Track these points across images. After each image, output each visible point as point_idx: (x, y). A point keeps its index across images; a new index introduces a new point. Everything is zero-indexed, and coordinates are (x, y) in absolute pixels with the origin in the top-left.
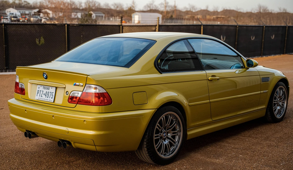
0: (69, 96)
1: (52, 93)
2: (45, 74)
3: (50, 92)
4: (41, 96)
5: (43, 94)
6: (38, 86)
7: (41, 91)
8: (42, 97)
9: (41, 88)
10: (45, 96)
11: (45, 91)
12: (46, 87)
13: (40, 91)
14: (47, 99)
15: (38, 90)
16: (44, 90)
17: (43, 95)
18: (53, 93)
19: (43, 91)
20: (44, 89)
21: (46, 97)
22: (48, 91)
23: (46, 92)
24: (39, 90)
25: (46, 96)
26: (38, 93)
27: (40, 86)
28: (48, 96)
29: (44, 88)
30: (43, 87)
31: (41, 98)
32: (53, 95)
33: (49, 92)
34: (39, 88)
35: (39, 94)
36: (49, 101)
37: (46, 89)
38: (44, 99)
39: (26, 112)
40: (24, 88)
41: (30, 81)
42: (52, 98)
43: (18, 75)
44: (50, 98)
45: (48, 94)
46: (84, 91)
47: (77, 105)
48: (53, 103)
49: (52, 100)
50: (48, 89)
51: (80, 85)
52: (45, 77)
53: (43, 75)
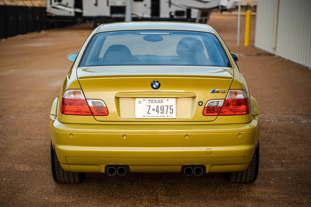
1: (170, 106)
2: (157, 82)
3: (166, 106)
4: (148, 113)
5: (151, 109)
6: (137, 100)
8: (150, 113)
9: (145, 102)
10: (156, 111)
11: (154, 106)
14: (161, 116)
16: (150, 104)
17: (151, 111)
18: (172, 106)
20: (152, 103)
22: (160, 105)
23: (158, 106)
25: (158, 111)
27: (142, 100)
28: (162, 111)
29: (152, 101)
30: (149, 100)
31: (149, 115)
32: (172, 109)
33: (163, 107)
34: (140, 102)
36: (166, 117)
37: (156, 103)
38: (154, 116)
39: (124, 138)
40: (105, 106)
41: (118, 95)
42: (171, 113)
43: (82, 89)
44: (169, 114)
45: (162, 109)
46: (226, 99)
47: (218, 116)
48: (175, 119)
49: (174, 116)
50: (160, 102)
51: (221, 92)
52: (154, 86)
53: (152, 85)
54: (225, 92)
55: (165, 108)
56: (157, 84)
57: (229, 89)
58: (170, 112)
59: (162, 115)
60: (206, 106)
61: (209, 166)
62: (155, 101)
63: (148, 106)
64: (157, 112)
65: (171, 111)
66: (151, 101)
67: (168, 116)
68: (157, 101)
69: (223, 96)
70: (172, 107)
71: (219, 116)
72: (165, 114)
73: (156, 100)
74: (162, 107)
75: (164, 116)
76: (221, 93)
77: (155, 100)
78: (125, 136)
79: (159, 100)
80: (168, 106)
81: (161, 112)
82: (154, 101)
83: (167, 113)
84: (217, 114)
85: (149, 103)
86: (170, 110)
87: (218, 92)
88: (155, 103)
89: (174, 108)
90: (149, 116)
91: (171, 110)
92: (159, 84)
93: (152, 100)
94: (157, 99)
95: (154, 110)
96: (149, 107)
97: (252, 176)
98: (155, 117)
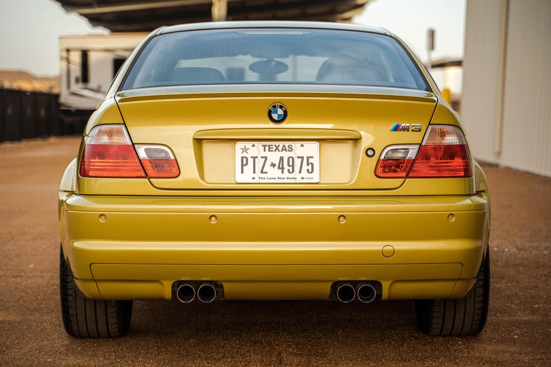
0: (379, 160)
1: (308, 158)
2: (281, 107)
3: (298, 157)
4: (262, 172)
5: (268, 163)
6: (239, 145)
7: (254, 158)
8: (266, 173)
9: (256, 150)
10: (279, 168)
11: (274, 157)
12: (277, 143)
13: (251, 161)
14: (288, 178)
15: (242, 158)
16: (267, 154)
17: (268, 168)
18: (312, 157)
19: (266, 158)
20: (269, 151)
21: (286, 171)
22: (286, 155)
23: (282, 158)
24: (245, 154)
25: (283, 169)
26: (243, 165)
27: (248, 145)
28: (291, 168)
29: (269, 148)
30: (265, 146)
31: (263, 175)
32: (312, 164)
33: (293, 158)
34: (245, 150)
35: (249, 169)
36: (299, 180)
37: (279, 151)
38: (275, 178)
39: (212, 222)
40: (172, 157)
41: (201, 135)
42: (310, 171)
43: (124, 124)
44: (304, 173)
45: (291, 164)
46: (424, 144)
47: (407, 180)
48: (317, 183)
49: (315, 177)
50: (287, 148)
51: (413, 128)
52: (275, 116)
53: (270, 113)
54: (420, 130)
55: (298, 162)
56: (280, 112)
57: (430, 124)
58: (308, 170)
59: (291, 176)
60: (382, 158)
61: (389, 283)
62: (277, 148)
63: (262, 157)
64: (281, 170)
65: (310, 167)
66: (267, 148)
67: (303, 178)
68: (280, 148)
69: (416, 137)
70: (311, 160)
71: (408, 178)
72: (296, 174)
73: (279, 146)
74: (291, 159)
75: (296, 178)
76: (413, 130)
77: (275, 146)
78: (213, 219)
79: (284, 146)
80: (302, 158)
81: (289, 170)
82: (274, 148)
83: (300, 172)
84: (404, 174)
85: (265, 151)
86: (308, 164)
87: (407, 129)
88: (275, 151)
89: (315, 161)
90: (264, 178)
91: (310, 165)
92: (285, 113)
93: (269, 146)
94: (281, 144)
95: (273, 165)
96: (264, 159)
97: (475, 319)
98: (277, 181)
